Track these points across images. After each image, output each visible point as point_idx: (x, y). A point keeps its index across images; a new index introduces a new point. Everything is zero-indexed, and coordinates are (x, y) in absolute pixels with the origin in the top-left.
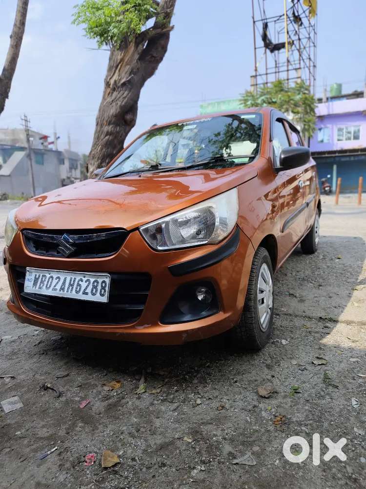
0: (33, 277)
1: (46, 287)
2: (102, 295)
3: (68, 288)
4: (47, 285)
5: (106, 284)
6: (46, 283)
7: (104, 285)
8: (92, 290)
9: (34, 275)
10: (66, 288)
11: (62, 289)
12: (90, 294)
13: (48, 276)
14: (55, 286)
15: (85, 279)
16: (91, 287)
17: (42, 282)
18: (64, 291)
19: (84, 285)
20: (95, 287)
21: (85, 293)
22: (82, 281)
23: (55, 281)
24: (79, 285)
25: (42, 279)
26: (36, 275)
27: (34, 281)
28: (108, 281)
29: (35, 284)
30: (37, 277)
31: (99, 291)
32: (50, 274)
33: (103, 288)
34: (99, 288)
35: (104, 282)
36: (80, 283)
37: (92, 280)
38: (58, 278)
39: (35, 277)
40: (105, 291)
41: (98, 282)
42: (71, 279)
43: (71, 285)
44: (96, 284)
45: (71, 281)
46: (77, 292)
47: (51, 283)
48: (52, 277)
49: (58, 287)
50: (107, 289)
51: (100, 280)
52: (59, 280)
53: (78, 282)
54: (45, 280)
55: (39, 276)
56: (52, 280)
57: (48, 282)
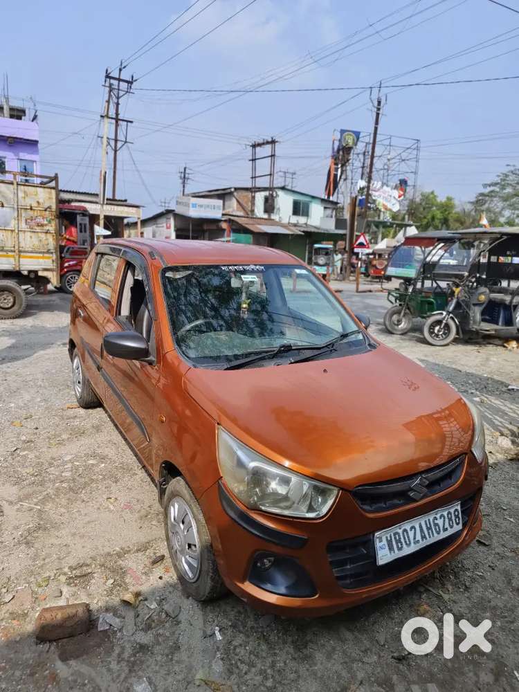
0: (384, 542)
1: (406, 544)
2: (458, 524)
3: (429, 533)
4: (406, 542)
5: (458, 512)
6: (402, 540)
7: (456, 513)
8: (449, 524)
9: (384, 539)
10: (427, 536)
11: (423, 537)
12: (449, 529)
13: (400, 531)
14: (415, 538)
15: (438, 516)
16: (447, 520)
17: (398, 541)
18: (426, 539)
19: (440, 522)
20: (450, 519)
21: (445, 530)
22: (437, 519)
23: (411, 534)
24: (436, 525)
25: (395, 538)
26: (387, 537)
27: (389, 546)
28: (459, 508)
29: (391, 548)
30: (389, 539)
31: (454, 521)
32: (400, 529)
33: (457, 516)
34: (453, 518)
35: (456, 510)
36: (436, 522)
37: (445, 514)
38: (413, 528)
39: (387, 539)
40: (459, 519)
42: (426, 521)
43: (429, 529)
45: (426, 524)
46: (438, 533)
47: (408, 537)
48: (405, 530)
49: (419, 537)
50: (460, 516)
51: (452, 511)
52: (415, 530)
53: (434, 521)
54: (400, 538)
55: (391, 537)
56: (407, 533)
57: (405, 538)
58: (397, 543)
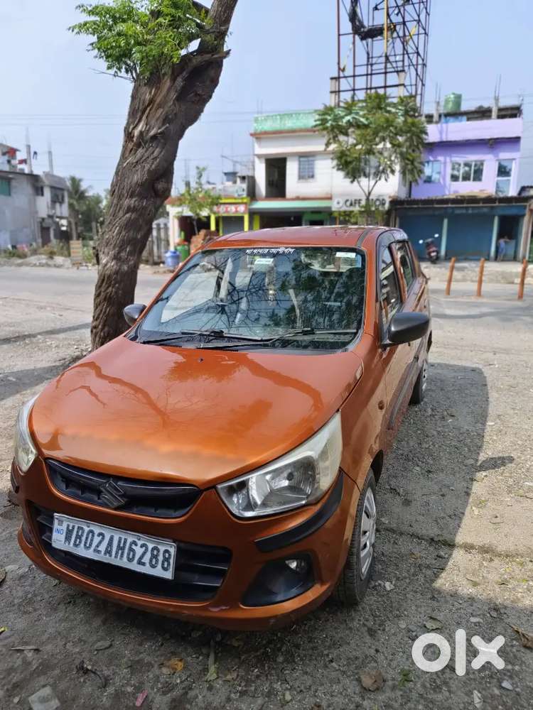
0: (64, 527)
1: (85, 545)
2: (165, 569)
3: (117, 553)
4: (86, 543)
5: (170, 555)
6: (84, 539)
7: (167, 555)
8: (151, 561)
9: (65, 525)
10: (114, 553)
11: (108, 552)
12: (148, 565)
13: (86, 529)
14: (98, 546)
15: (140, 543)
16: (148, 555)
17: (78, 537)
18: (111, 556)
19: (138, 551)
20: (154, 557)
21: (140, 563)
22: (136, 545)
23: (97, 540)
24: (131, 549)
25: (78, 532)
26: (68, 526)
27: (67, 533)
28: (173, 551)
29: (68, 538)
30: (71, 528)
31: (160, 563)
32: (89, 527)
33: (166, 560)
34: (161, 558)
35: (166, 551)
36: (134, 547)
37: (150, 546)
38: (100, 534)
39: (68, 528)
40: (169, 564)
41: (158, 551)
42: (120, 538)
43: (121, 548)
44: (155, 552)
45: (120, 542)
46: (130, 560)
47: (92, 540)
48: (92, 532)
49: (103, 548)
50: (172, 561)
51: (162, 549)
52: (103, 538)
53: (131, 545)
54: (82, 535)
55: (73, 527)
56: (93, 536)
57: (87, 538)
58: (76, 538)
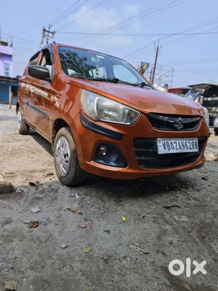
0: (161, 144)
1: (172, 148)
2: (196, 148)
3: (183, 147)
4: (172, 147)
5: (197, 143)
6: (170, 146)
8: (193, 147)
11: (180, 148)
13: (170, 142)
14: (176, 147)
15: (187, 142)
16: (191, 145)
17: (168, 146)
18: (182, 149)
19: (189, 145)
20: (193, 145)
21: (191, 149)
22: (187, 143)
24: (186, 145)
25: (167, 144)
26: (163, 143)
28: (197, 141)
29: (165, 148)
30: (164, 144)
33: (196, 145)
34: (194, 145)
35: (196, 142)
36: (186, 144)
37: (191, 142)
38: (175, 143)
39: (163, 144)
40: (197, 146)
41: (193, 142)
43: (183, 146)
45: (182, 143)
46: (187, 149)
47: (173, 146)
48: (171, 143)
49: (178, 147)
50: (198, 145)
51: (194, 142)
52: (176, 144)
53: (185, 143)
54: (169, 145)
55: (165, 143)
56: (173, 144)
57: (171, 146)
58: (167, 147)
